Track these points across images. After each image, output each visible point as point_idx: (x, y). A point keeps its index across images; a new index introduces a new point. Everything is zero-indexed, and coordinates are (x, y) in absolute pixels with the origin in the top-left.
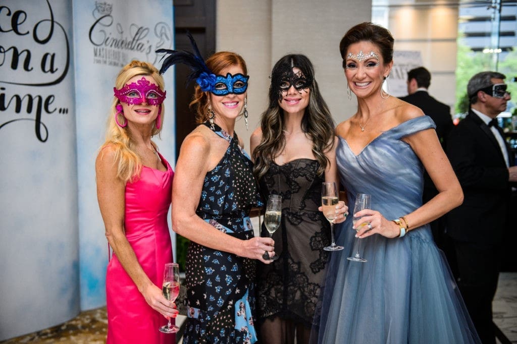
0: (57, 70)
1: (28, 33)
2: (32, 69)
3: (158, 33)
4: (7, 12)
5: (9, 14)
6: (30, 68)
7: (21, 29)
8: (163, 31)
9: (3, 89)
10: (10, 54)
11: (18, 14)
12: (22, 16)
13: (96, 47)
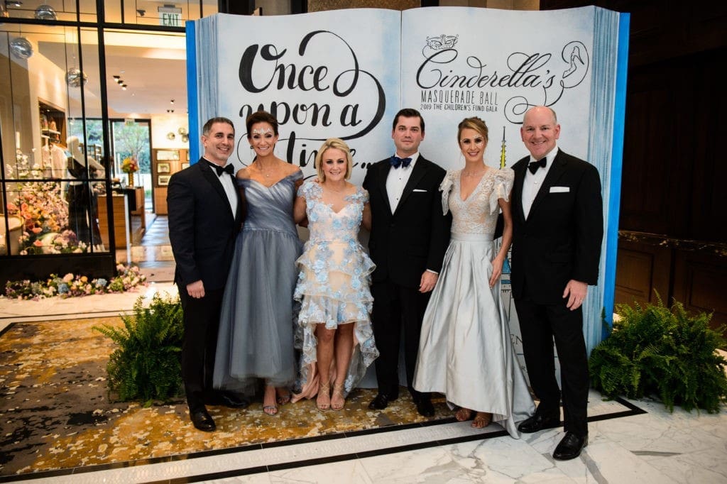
0: (360, 121)
1: (328, 87)
2: (331, 123)
3: (568, 59)
4: (311, 70)
5: (312, 73)
6: (328, 123)
7: (321, 85)
8: (576, 53)
9: (304, 145)
10: (311, 111)
11: (320, 69)
12: (323, 71)
13: (424, 90)
